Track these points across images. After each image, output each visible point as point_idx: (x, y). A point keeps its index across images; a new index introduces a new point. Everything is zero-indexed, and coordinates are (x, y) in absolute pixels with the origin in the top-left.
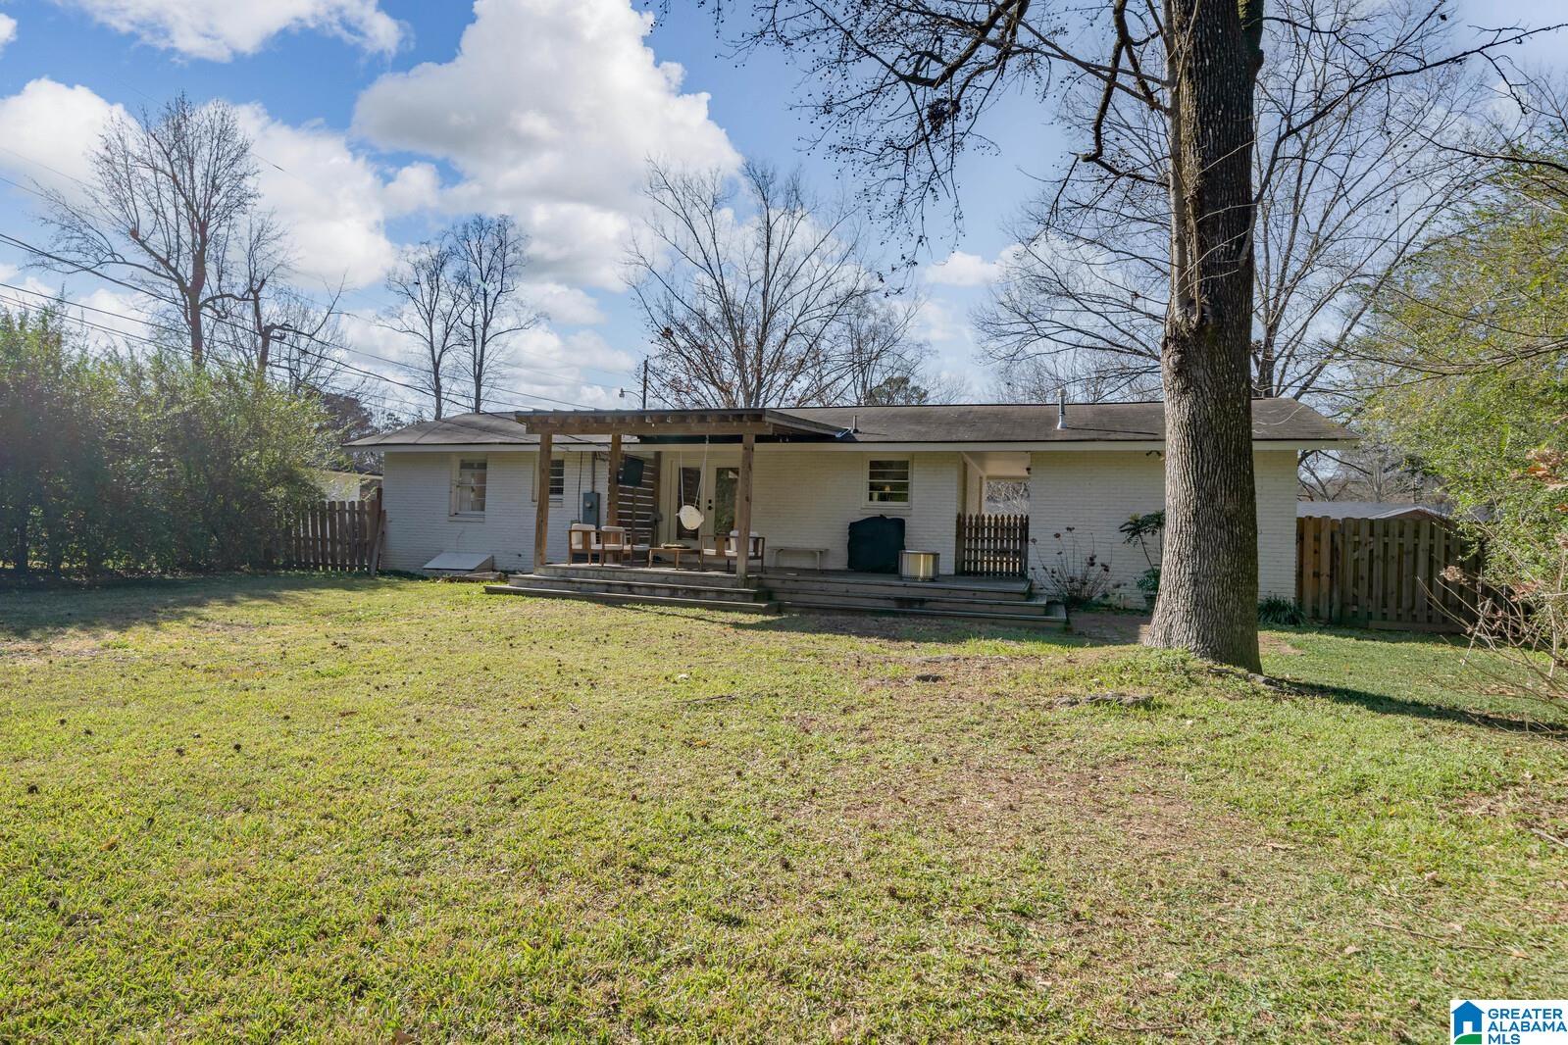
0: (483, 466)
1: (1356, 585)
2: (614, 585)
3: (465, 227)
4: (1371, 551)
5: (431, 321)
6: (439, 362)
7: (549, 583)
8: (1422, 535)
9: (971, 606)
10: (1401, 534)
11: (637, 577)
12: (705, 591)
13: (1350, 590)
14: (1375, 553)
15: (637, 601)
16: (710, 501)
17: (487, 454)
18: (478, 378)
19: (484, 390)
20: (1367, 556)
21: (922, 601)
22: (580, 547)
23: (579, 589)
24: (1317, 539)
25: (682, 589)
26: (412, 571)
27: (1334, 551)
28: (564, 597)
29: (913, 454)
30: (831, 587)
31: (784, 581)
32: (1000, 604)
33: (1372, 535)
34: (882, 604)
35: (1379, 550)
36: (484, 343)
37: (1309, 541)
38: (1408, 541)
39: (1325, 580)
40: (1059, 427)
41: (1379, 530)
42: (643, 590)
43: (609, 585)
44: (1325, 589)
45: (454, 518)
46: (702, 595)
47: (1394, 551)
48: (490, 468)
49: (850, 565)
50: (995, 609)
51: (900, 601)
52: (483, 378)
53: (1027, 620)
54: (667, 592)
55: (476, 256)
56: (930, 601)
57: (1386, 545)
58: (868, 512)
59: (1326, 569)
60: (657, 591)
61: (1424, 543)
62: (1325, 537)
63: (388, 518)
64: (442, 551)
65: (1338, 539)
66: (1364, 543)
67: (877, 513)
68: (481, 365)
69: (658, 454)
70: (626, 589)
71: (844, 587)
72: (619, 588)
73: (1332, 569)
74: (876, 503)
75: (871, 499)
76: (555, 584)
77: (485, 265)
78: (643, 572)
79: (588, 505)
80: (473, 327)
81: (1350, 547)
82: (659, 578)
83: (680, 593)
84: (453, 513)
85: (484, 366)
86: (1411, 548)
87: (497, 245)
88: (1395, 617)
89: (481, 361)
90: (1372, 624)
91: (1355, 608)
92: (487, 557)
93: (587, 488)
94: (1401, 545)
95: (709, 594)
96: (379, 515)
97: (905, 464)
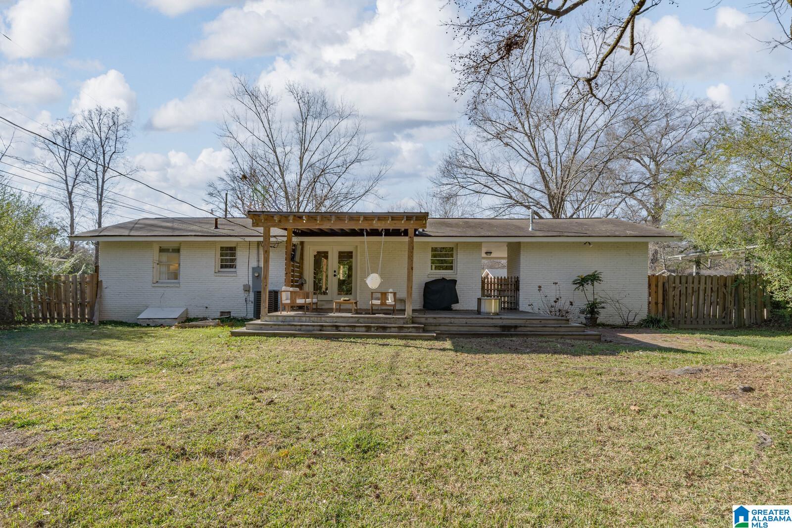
0: (177, 251)
1: (674, 308)
2: (326, 326)
3: (90, 111)
4: (680, 291)
5: (65, 167)
6: (72, 192)
7: (277, 327)
8: (701, 284)
9: (544, 328)
10: (693, 283)
11: (338, 320)
12: (390, 327)
13: (671, 310)
14: (682, 292)
15: (344, 336)
16: (335, 272)
17: (180, 243)
18: (100, 202)
19: (104, 209)
20: (678, 294)
21: (516, 327)
22: (289, 301)
23: (300, 330)
24: (657, 286)
25: (374, 327)
26: (124, 321)
27: (664, 291)
28: (294, 336)
29: (457, 244)
30: (456, 321)
31: (427, 318)
32: (560, 327)
33: (680, 283)
34: (492, 330)
35: (684, 291)
36: (103, 182)
37: (653, 287)
38: (696, 285)
39: (660, 306)
40: (530, 229)
41: (684, 281)
42: (346, 328)
43: (322, 326)
44: (660, 310)
45: (156, 285)
46: (388, 330)
47: (690, 291)
48: (182, 252)
49: (424, 306)
50: (558, 329)
51: (504, 327)
52: (103, 203)
53: (580, 335)
54: (364, 329)
55: (97, 129)
56: (521, 326)
57: (686, 288)
58: (435, 276)
59: (660, 300)
60: (357, 329)
61: (702, 287)
62: (660, 285)
63: (104, 285)
64: (147, 307)
65: (666, 285)
66: (677, 287)
67: (439, 277)
68: (101, 195)
69: (302, 243)
70: (334, 328)
71: (464, 321)
72: (329, 328)
73: (664, 300)
74: (434, 271)
75: (432, 269)
76: (281, 327)
77: (103, 135)
78: (342, 317)
79: (256, 275)
80: (96, 172)
81: (671, 289)
82: (354, 320)
83: (373, 329)
84: (155, 281)
85: (104, 195)
86: (697, 289)
87: (111, 124)
88: (690, 322)
89: (102, 192)
90: (681, 326)
91: (673, 319)
92: (182, 310)
93: (254, 264)
94: (693, 288)
95: (393, 329)
96: (97, 284)
97: (452, 249)
